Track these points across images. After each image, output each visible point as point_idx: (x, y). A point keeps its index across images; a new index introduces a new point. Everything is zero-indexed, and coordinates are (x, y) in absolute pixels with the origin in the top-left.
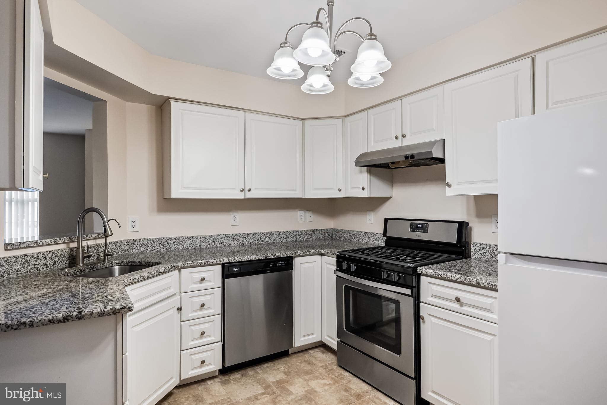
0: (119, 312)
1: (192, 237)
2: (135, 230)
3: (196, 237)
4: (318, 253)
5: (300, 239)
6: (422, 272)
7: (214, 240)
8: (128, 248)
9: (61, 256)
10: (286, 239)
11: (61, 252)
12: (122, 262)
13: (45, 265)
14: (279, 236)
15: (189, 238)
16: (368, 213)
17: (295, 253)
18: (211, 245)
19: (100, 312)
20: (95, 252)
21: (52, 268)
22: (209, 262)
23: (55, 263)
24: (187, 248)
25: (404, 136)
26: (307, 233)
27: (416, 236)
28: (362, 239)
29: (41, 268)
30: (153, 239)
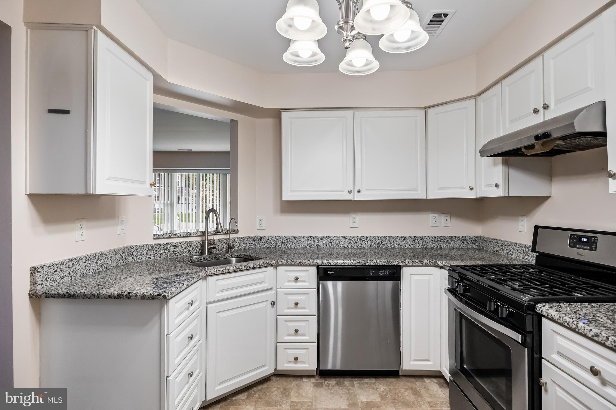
0: (156, 298)
1: (310, 237)
2: (262, 228)
3: (314, 237)
4: (434, 264)
5: (432, 246)
6: (542, 311)
7: (332, 241)
8: (256, 243)
9: (195, 246)
10: (413, 244)
11: (195, 243)
12: (240, 255)
13: (181, 252)
14: (404, 241)
15: (307, 238)
16: (520, 218)
17: (402, 262)
18: (328, 246)
19: (142, 296)
20: (224, 244)
21: (187, 254)
22: (303, 262)
23: (189, 251)
24: (305, 247)
25: (546, 107)
26: (442, 239)
27: (577, 254)
28: (511, 252)
29: (179, 254)
30: (276, 237)
